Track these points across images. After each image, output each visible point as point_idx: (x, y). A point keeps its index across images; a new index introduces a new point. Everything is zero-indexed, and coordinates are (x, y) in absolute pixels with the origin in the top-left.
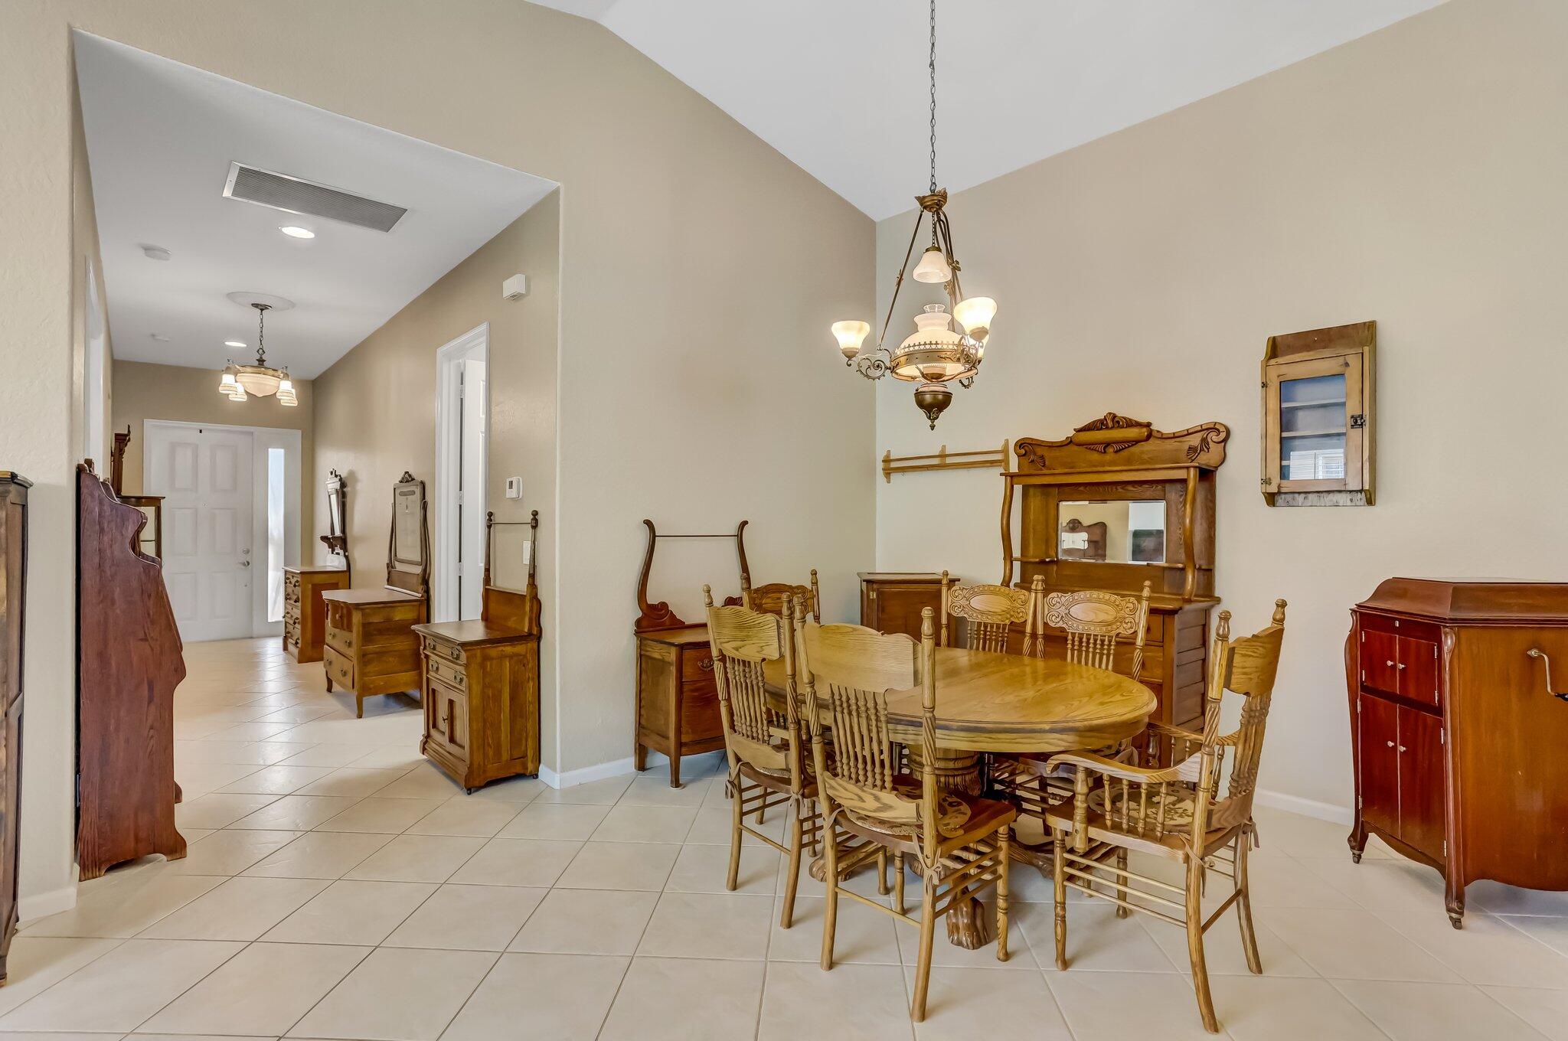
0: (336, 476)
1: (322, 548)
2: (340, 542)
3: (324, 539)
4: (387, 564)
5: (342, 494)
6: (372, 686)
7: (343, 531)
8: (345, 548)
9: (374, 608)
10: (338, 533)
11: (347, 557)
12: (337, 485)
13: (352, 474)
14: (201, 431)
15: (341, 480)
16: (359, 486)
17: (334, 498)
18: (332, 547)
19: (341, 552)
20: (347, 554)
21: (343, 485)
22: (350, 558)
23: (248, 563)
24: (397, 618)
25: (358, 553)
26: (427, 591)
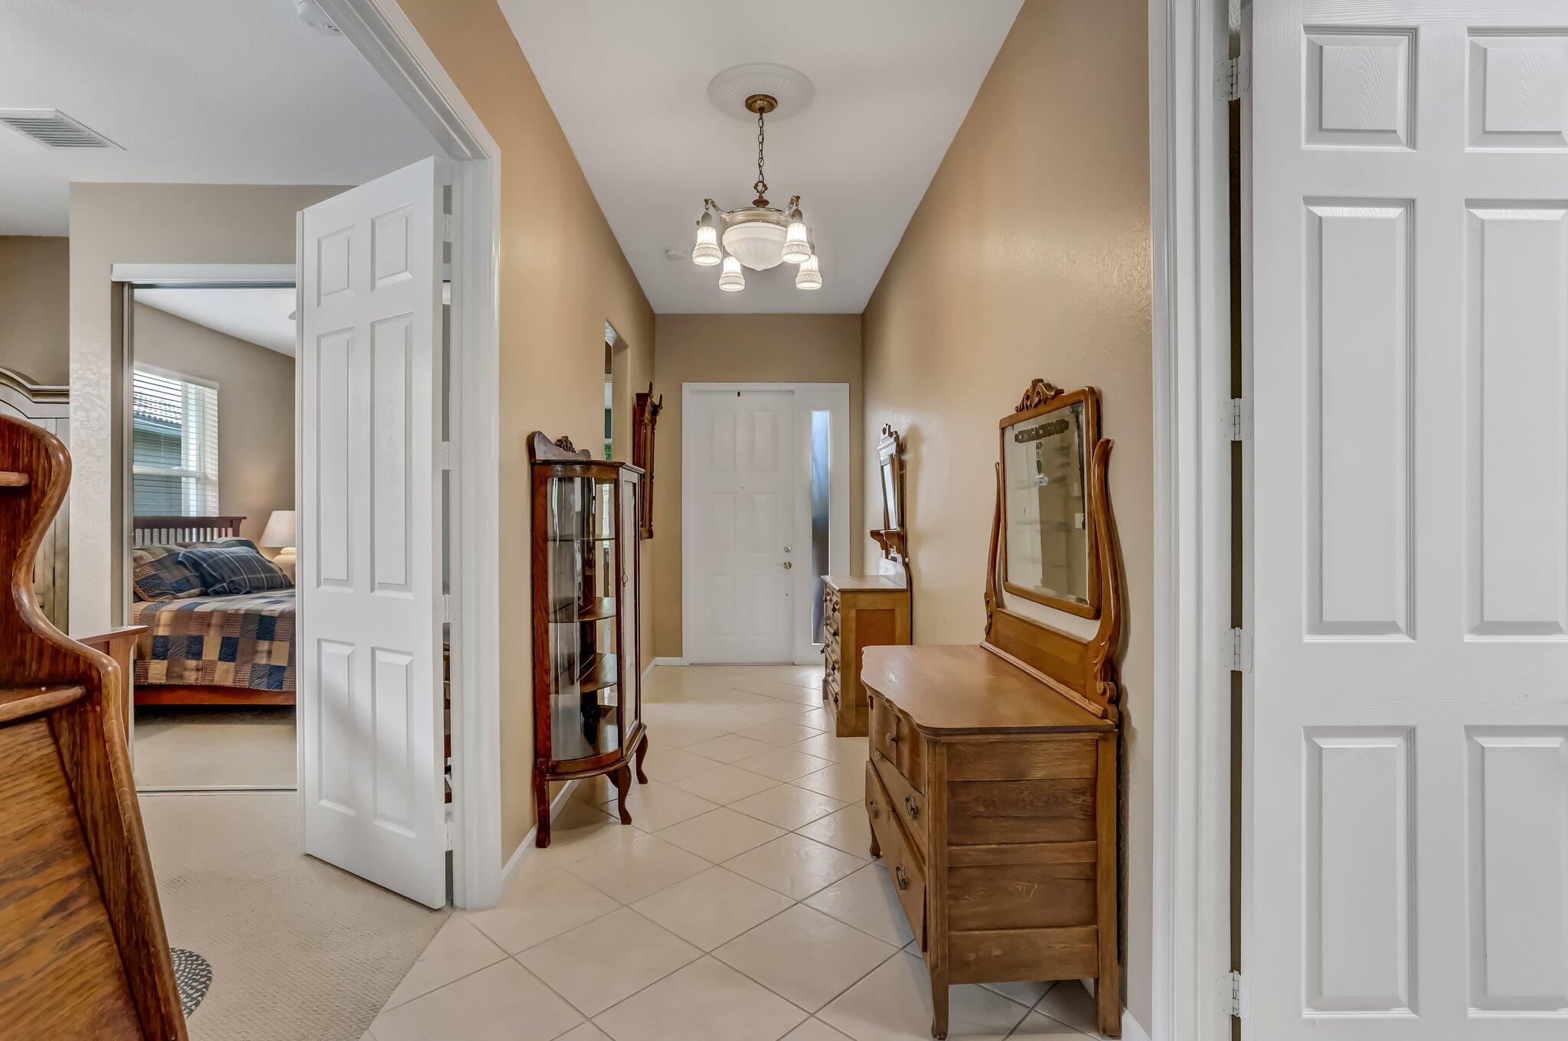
0: (891, 435)
1: (873, 547)
2: (896, 541)
3: (875, 534)
4: (986, 595)
5: (899, 463)
6: (972, 957)
7: (902, 523)
8: (904, 552)
9: (978, 745)
10: (894, 526)
11: (906, 565)
12: (893, 449)
13: (914, 430)
14: (739, 394)
15: (897, 439)
16: (924, 449)
17: (888, 469)
18: (886, 547)
19: (899, 557)
20: (907, 560)
21: (901, 448)
22: (912, 566)
23: (790, 565)
24: (1038, 774)
25: (924, 558)
26: (1117, 698)
